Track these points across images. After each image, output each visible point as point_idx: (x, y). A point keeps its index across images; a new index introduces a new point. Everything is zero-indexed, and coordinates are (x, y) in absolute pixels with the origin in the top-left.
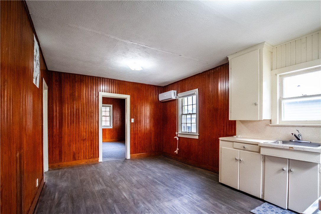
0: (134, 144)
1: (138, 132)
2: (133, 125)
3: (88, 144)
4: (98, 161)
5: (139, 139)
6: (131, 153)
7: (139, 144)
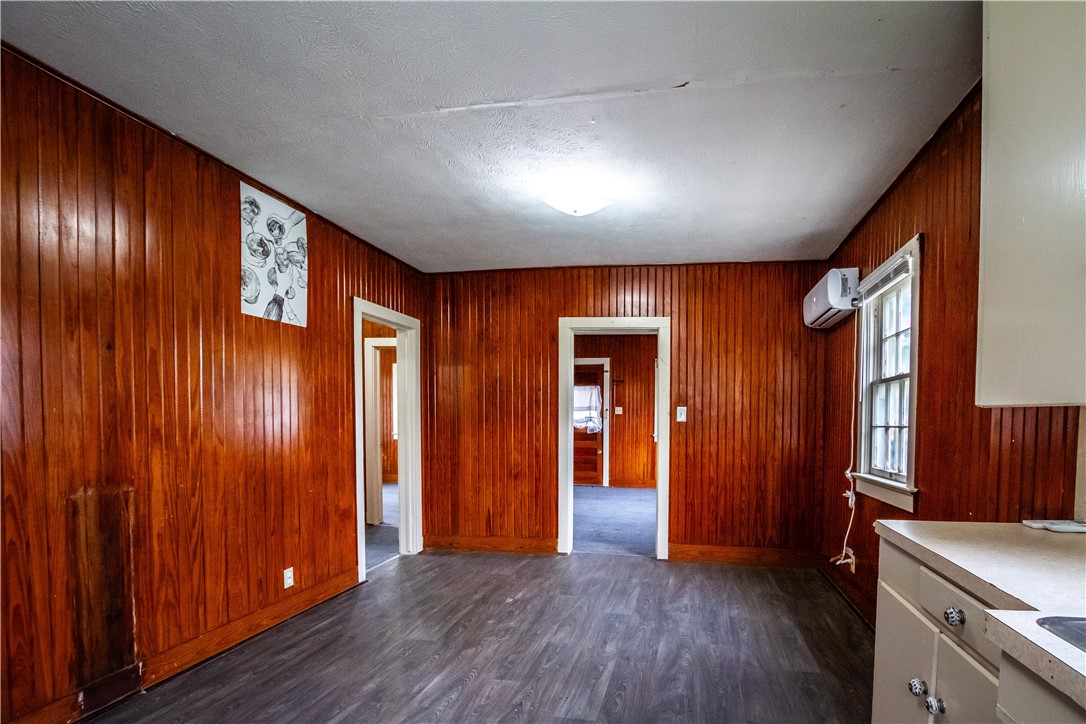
0: (689, 506)
1: (706, 461)
2: (683, 430)
3: (526, 488)
4: (555, 550)
5: (706, 486)
6: (673, 538)
7: (706, 507)
